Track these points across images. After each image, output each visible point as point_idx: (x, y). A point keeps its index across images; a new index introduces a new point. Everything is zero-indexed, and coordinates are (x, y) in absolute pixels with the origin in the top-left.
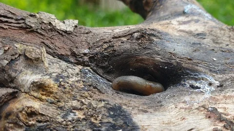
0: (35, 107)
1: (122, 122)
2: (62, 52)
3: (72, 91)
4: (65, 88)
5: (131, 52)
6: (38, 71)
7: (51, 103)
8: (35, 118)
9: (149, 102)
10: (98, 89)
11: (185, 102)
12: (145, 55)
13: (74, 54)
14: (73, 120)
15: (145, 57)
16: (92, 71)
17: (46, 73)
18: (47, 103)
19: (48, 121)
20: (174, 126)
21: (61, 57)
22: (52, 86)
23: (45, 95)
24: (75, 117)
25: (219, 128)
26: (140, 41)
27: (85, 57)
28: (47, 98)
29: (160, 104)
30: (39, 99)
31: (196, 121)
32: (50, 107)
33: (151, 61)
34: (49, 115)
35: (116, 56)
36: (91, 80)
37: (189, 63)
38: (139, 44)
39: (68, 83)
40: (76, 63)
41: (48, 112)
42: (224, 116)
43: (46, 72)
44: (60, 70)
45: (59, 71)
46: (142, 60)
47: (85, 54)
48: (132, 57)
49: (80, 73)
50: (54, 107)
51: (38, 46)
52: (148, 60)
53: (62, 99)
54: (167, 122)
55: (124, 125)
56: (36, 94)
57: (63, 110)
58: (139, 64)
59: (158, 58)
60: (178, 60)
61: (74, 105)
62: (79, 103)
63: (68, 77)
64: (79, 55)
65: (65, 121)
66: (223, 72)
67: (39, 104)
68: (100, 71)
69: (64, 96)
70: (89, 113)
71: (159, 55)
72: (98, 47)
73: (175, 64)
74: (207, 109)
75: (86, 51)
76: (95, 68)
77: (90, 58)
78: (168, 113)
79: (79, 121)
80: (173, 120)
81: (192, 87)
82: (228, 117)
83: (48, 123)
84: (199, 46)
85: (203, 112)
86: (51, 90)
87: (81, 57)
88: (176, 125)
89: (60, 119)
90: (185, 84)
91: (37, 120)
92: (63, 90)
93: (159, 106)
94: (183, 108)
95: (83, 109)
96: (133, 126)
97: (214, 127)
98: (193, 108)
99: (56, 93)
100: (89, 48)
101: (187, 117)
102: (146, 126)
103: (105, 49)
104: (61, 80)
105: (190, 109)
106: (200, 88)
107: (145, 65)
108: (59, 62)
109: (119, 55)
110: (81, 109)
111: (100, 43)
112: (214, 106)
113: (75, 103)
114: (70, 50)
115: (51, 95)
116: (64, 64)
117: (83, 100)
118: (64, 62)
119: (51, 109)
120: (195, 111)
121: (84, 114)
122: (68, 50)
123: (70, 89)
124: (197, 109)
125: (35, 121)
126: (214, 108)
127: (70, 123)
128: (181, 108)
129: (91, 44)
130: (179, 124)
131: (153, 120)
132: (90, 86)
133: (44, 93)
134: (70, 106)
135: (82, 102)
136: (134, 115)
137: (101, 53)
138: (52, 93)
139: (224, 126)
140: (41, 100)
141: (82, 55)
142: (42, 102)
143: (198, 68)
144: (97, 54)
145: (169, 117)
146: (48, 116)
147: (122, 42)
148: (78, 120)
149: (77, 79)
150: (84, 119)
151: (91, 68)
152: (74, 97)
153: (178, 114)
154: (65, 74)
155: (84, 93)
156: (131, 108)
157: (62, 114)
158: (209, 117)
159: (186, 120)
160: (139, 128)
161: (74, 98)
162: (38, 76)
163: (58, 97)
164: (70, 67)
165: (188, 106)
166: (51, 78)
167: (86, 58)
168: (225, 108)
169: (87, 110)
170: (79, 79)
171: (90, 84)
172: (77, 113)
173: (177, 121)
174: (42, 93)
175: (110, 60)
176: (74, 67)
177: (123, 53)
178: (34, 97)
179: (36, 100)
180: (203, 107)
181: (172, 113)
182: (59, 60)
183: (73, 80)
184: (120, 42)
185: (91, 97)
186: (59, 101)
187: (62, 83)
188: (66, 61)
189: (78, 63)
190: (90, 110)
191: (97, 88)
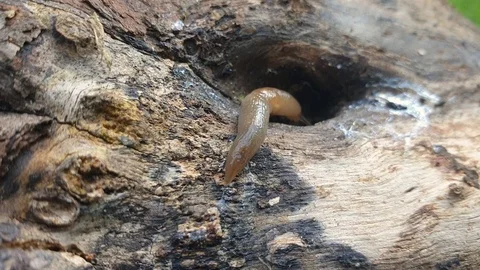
0: (98, 157)
1: (277, 180)
2: (130, 26)
3: (166, 118)
4: (151, 111)
5: (273, 32)
6: (87, 72)
7: (129, 147)
8: (100, 183)
9: (322, 138)
10: (215, 114)
11: (387, 136)
12: (301, 38)
13: (153, 33)
14: (178, 183)
15: (301, 43)
16: (192, 73)
17: (105, 76)
18: (120, 147)
19: (125, 188)
20: (379, 184)
21: (128, 38)
22: (127, 106)
23: (114, 128)
24: (180, 176)
25: (458, 183)
26: (290, 8)
27: (177, 40)
28: (120, 135)
29: (344, 141)
30: (101, 137)
31: (416, 173)
32: (127, 156)
33: (312, 52)
34: (127, 175)
35: (239, 39)
36: (193, 93)
37: (379, 59)
38: (288, 14)
39: (154, 101)
40: (159, 54)
41: (124, 167)
42: (458, 161)
43: (105, 73)
44: (132, 69)
45: (130, 71)
46: (296, 49)
47: (176, 33)
48: (275, 43)
49: (170, 77)
50: (134, 156)
51: (77, 11)
52: (307, 49)
53: (149, 136)
54: (365, 177)
55: (282, 187)
56: (93, 127)
57: (153, 162)
58: (289, 58)
59: (325, 46)
60: (360, 51)
61: (173, 149)
62: (183, 144)
63: (149, 85)
64: (164, 35)
65: (160, 185)
66: (438, 77)
67: (104, 148)
68: (208, 74)
69: (152, 129)
70: (208, 166)
71: (327, 39)
72: (200, 17)
73: (355, 59)
74: (430, 149)
75: (178, 25)
76: (198, 67)
77: (186, 42)
78: (363, 160)
79: (190, 183)
80: (374, 172)
81: (391, 106)
82: (467, 163)
83: (126, 193)
84: (389, 24)
85: (424, 156)
86: (127, 116)
87: (169, 40)
88: (382, 183)
89: (149, 183)
90: (377, 101)
91: (104, 187)
92: (149, 115)
93: (343, 146)
94: (388, 149)
95: (193, 158)
96: (302, 189)
97: (449, 183)
98: (406, 148)
99: (138, 123)
100: (183, 19)
101: (399, 166)
102: (327, 186)
103: (217, 23)
104: (140, 92)
105: (400, 149)
106: (405, 108)
107: (299, 61)
108: (125, 51)
109: (247, 38)
110: (189, 158)
111: (205, 9)
112: (440, 143)
113: (175, 146)
114: (145, 22)
115: (128, 129)
116: (136, 55)
117: (192, 139)
118: (135, 51)
119: (129, 161)
120: (411, 153)
121: (198, 169)
122: (139, 21)
123: (162, 114)
124: (413, 149)
125: (101, 190)
126: (440, 146)
127: (170, 189)
128: (385, 149)
129: (185, 9)
130: (388, 180)
131: (338, 173)
132: (197, 106)
133: (111, 123)
134: (166, 152)
135: (189, 143)
136: (298, 166)
137: (208, 32)
138: (128, 122)
139: (465, 181)
140: (106, 139)
141: (172, 35)
142: (109, 146)
143: (396, 68)
144: (200, 33)
145: (367, 166)
146: (124, 176)
147: (251, 9)
148: (188, 182)
149: (168, 91)
150: (199, 179)
151: (190, 66)
152: (171, 131)
153: (381, 160)
154: (143, 79)
155: (190, 124)
156: (290, 153)
157: (152, 171)
158: (438, 165)
159: (399, 172)
160: (314, 192)
161: (172, 134)
162: (89, 82)
163: (141, 132)
164: (149, 62)
165: (396, 144)
166: (118, 87)
167: (179, 44)
168: (458, 147)
169: (201, 160)
170: (172, 90)
171: (195, 102)
172: (182, 166)
173: (382, 174)
174: (107, 122)
175: (228, 48)
176: (156, 63)
177: (255, 32)
178: (90, 133)
179: (96, 139)
180: (423, 144)
181: (372, 159)
182: (126, 46)
183: (161, 92)
184: (247, 9)
185: (205, 131)
186: (143, 142)
187: (143, 100)
188: (139, 49)
189: (165, 54)
190: (208, 159)
191: (212, 112)
